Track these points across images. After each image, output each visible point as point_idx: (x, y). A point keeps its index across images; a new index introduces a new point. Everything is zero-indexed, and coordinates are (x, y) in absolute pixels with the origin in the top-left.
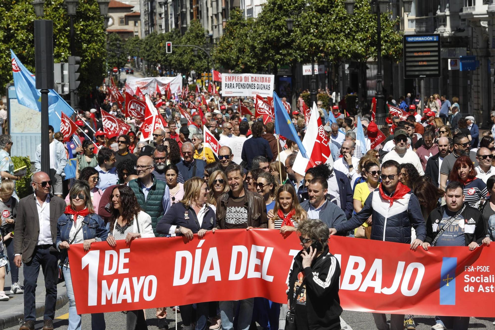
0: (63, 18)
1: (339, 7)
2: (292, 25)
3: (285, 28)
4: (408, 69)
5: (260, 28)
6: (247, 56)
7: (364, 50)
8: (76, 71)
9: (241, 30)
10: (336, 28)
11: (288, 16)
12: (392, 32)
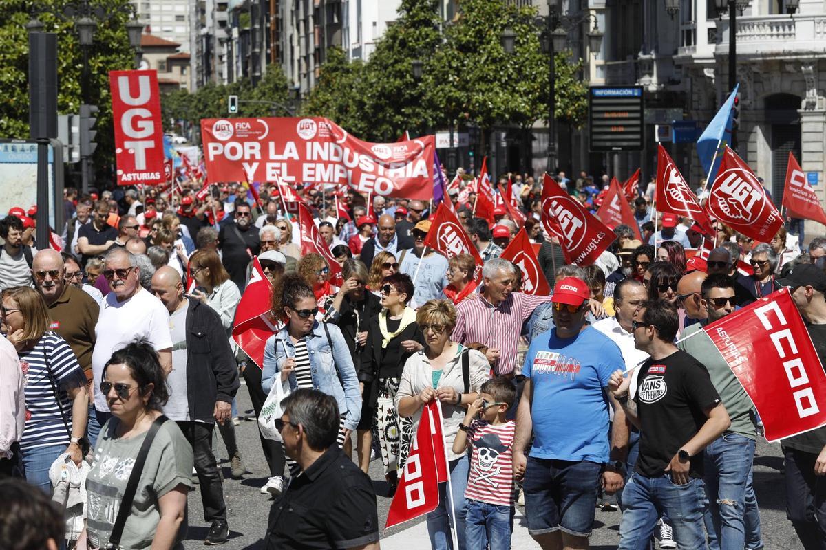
0: (72, 50)
1: (492, 42)
2: (420, 69)
3: (410, 75)
4: (595, 137)
5: (373, 74)
6: (353, 117)
7: (528, 108)
8: (91, 126)
9: (344, 78)
10: (487, 75)
11: (415, 57)
12: (571, 82)
